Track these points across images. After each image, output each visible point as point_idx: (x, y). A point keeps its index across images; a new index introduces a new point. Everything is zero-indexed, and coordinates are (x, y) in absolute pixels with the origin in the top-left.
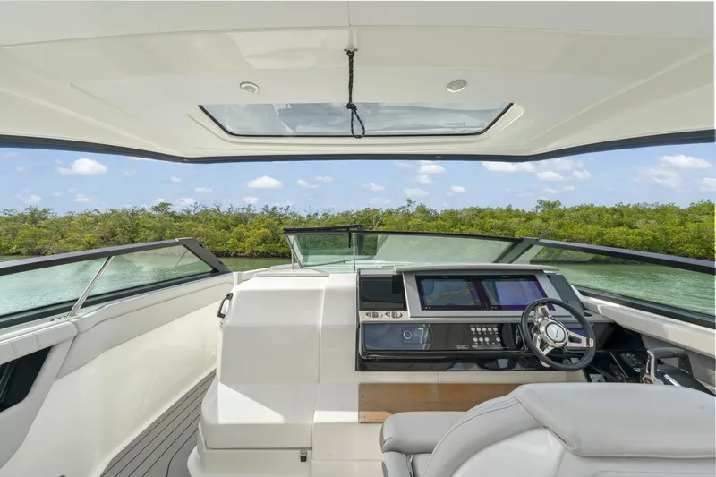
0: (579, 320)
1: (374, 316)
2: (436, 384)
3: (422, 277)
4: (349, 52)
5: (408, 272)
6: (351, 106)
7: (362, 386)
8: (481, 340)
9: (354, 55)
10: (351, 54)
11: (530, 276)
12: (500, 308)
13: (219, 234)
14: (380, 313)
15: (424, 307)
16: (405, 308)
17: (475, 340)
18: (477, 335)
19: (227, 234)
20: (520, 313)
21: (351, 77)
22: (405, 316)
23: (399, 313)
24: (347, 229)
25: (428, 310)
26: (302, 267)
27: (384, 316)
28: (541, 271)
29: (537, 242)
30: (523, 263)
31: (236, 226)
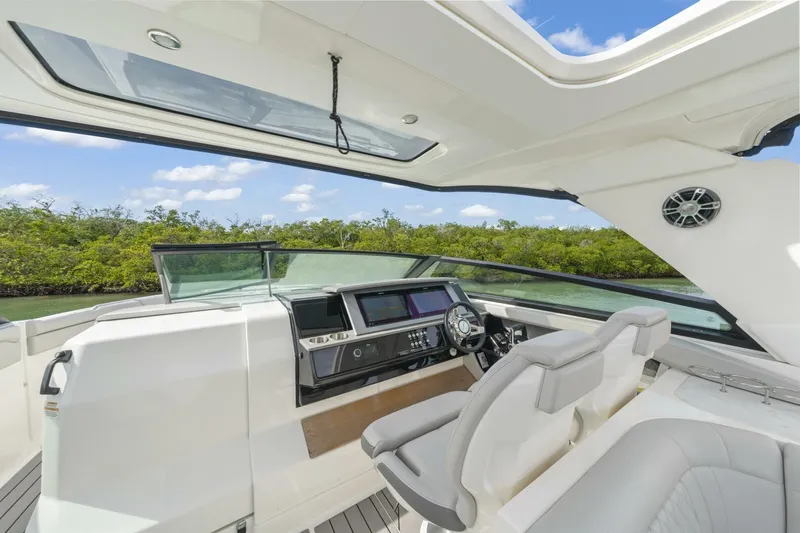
0: (476, 316)
1: (319, 342)
2: (377, 395)
3: (361, 295)
4: (333, 58)
5: (347, 292)
6: (334, 117)
7: (305, 422)
8: (416, 343)
9: (338, 62)
10: (335, 61)
11: (440, 287)
12: (426, 315)
13: (54, 254)
14: (325, 337)
15: (368, 324)
16: (351, 328)
17: (412, 344)
18: (413, 340)
19: (75, 253)
20: (442, 316)
21: (335, 86)
22: (352, 335)
23: (345, 333)
24: (258, 247)
25: (372, 326)
26: (170, 300)
27: (330, 340)
28: (447, 282)
29: (438, 259)
30: (427, 276)
31: (93, 239)
